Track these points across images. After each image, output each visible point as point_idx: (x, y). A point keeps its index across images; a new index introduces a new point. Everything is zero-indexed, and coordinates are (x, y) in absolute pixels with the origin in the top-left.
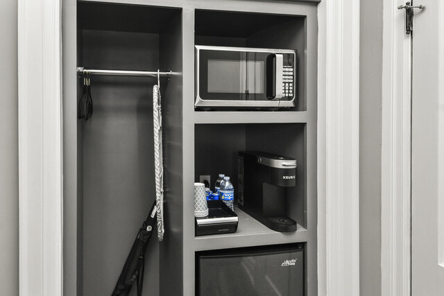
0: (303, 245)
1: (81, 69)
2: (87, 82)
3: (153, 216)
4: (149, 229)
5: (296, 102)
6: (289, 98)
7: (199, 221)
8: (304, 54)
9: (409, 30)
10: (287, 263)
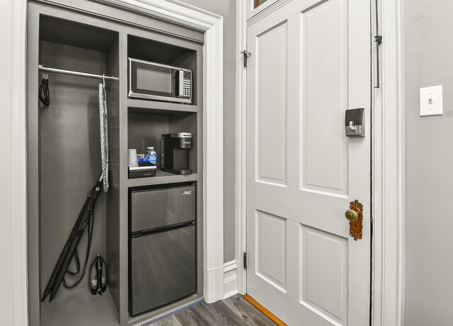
0: (196, 182)
1: (41, 67)
2: (46, 77)
3: (100, 180)
4: (97, 189)
5: (193, 100)
6: (188, 98)
7: (131, 169)
8: (196, 73)
9: (245, 65)
10: (187, 193)
